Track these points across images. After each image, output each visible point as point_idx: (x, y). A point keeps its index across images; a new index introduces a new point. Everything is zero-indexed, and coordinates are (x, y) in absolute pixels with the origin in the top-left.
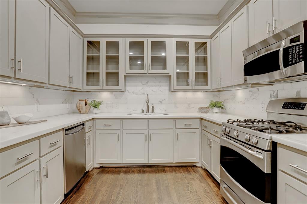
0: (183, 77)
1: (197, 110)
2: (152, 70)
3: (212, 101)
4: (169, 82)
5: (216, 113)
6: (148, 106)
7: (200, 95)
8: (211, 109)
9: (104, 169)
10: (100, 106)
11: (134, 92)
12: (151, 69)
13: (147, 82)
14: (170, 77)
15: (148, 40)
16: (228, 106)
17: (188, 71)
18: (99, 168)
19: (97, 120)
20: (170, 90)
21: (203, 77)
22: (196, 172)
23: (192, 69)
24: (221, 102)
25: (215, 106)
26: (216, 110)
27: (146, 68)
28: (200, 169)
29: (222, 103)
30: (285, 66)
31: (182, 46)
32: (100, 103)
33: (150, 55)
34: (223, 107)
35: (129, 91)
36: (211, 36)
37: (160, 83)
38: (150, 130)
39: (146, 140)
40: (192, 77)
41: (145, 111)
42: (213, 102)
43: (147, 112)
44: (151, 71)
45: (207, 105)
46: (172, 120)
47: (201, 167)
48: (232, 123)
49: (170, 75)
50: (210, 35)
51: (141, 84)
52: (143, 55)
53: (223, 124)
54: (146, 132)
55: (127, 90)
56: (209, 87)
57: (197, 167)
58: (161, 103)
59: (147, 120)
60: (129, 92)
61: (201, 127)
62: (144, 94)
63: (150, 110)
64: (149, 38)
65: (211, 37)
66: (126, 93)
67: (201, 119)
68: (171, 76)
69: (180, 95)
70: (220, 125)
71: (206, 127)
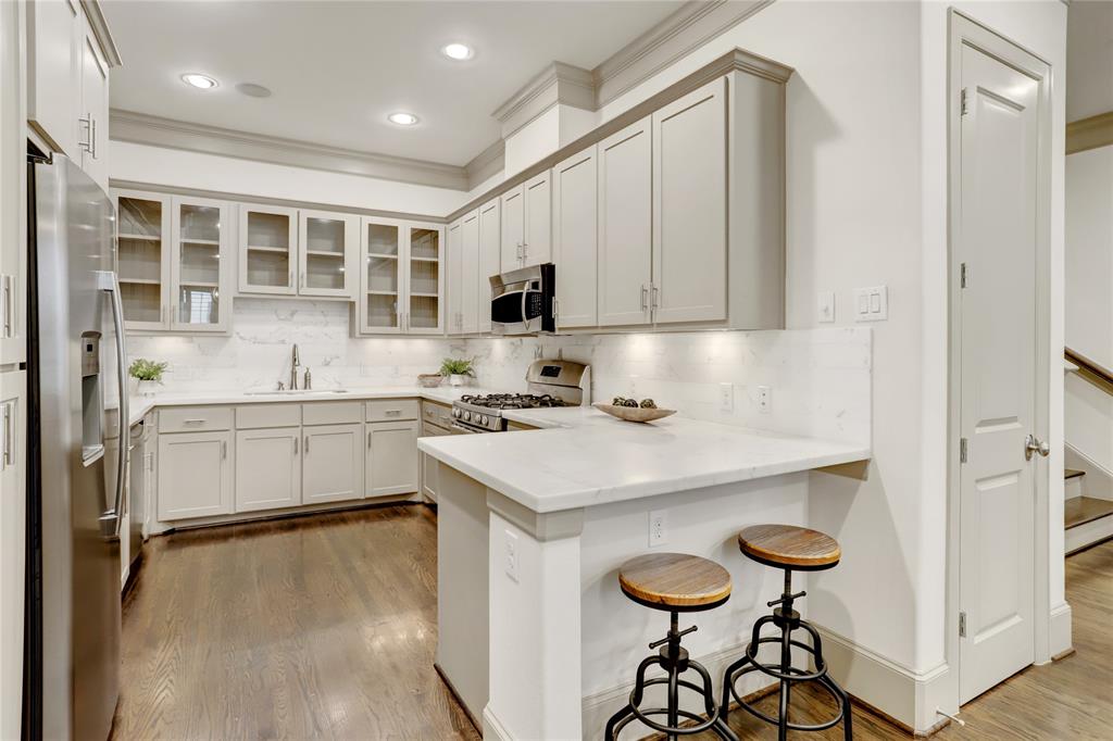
0: (383, 304)
1: (416, 380)
2: (308, 286)
3: (447, 360)
4: (348, 314)
5: (456, 386)
6: (294, 374)
7: (422, 347)
8: (445, 378)
9: (180, 536)
10: (163, 375)
11: (255, 338)
12: (305, 284)
13: (293, 314)
14: (352, 305)
15: (298, 213)
16: (480, 370)
17: (394, 293)
18: (165, 534)
19: (162, 412)
20: (351, 334)
21: (427, 306)
22: (410, 514)
23: (405, 289)
24: (467, 363)
25: (454, 371)
26: (456, 379)
27: (293, 280)
28: (420, 508)
29: (470, 365)
30: (528, 318)
31: (383, 235)
32: (159, 369)
33: (304, 252)
34: (470, 372)
35: (242, 335)
36: (446, 218)
37: (325, 316)
38: (305, 429)
39: (296, 452)
40: (403, 307)
41: (286, 386)
42: (451, 361)
43: (291, 388)
44: (305, 290)
45: (437, 370)
46: (358, 404)
47: (423, 503)
48: (467, 401)
49: (352, 300)
50: (445, 216)
51: (274, 317)
52: (284, 250)
53: (455, 405)
54: (296, 433)
55: (238, 333)
56: (440, 330)
57: (414, 503)
58: (327, 364)
59: (298, 406)
60: (241, 338)
61: (422, 416)
62: (283, 342)
63: (300, 381)
64: (301, 210)
65: (448, 220)
66: (231, 340)
67: (422, 399)
68: (354, 303)
69: (375, 344)
70: (449, 406)
71: (429, 415)
